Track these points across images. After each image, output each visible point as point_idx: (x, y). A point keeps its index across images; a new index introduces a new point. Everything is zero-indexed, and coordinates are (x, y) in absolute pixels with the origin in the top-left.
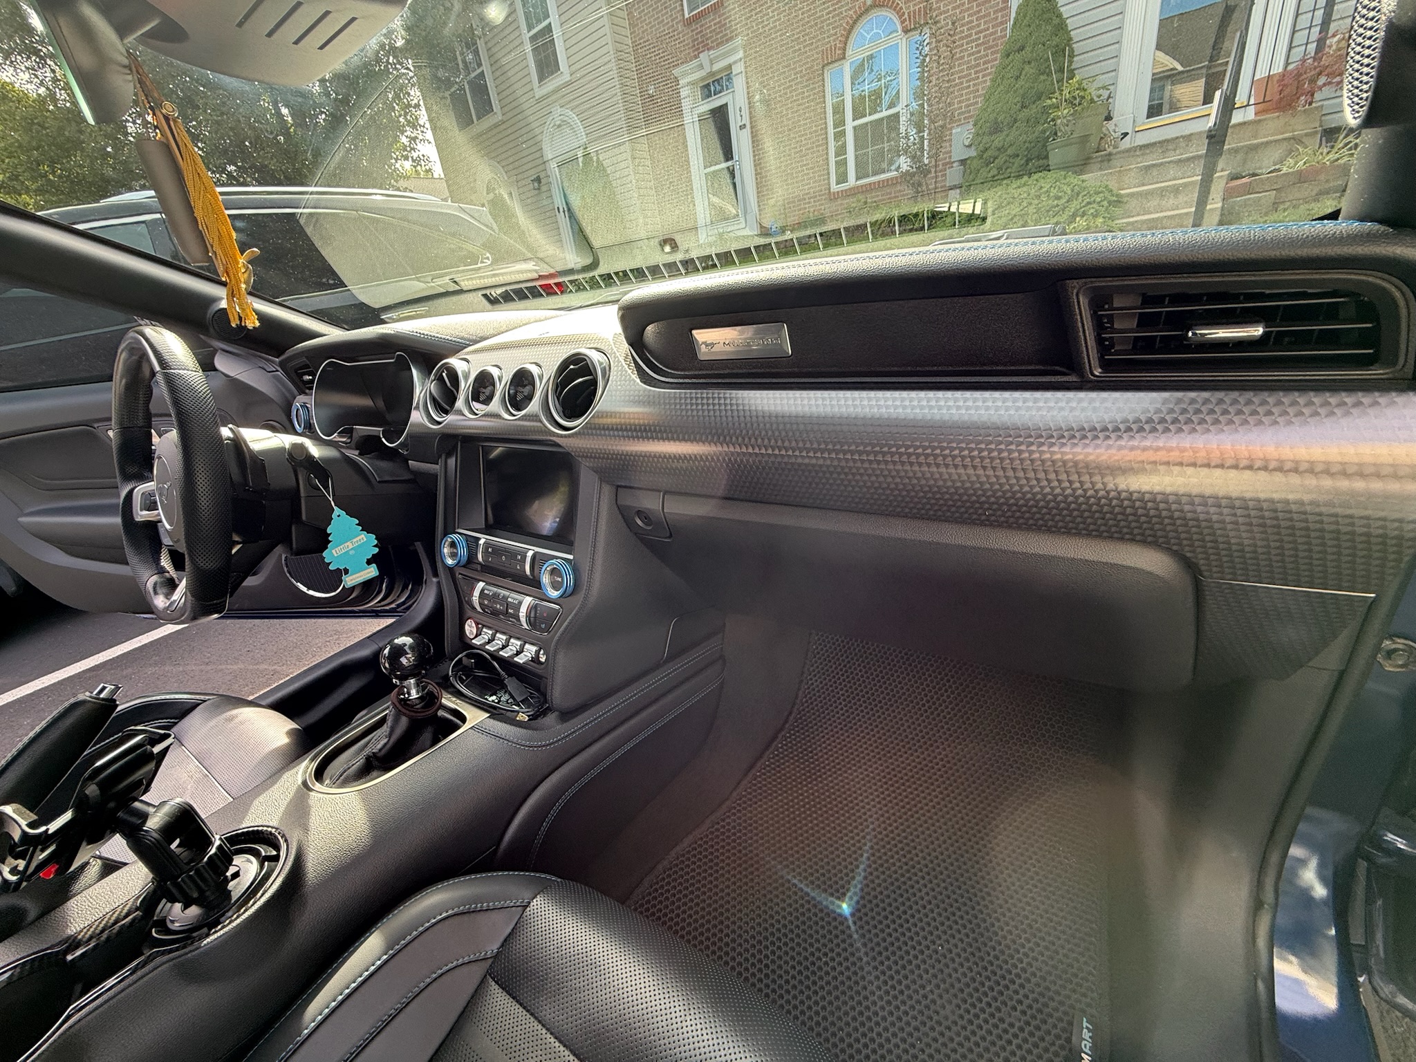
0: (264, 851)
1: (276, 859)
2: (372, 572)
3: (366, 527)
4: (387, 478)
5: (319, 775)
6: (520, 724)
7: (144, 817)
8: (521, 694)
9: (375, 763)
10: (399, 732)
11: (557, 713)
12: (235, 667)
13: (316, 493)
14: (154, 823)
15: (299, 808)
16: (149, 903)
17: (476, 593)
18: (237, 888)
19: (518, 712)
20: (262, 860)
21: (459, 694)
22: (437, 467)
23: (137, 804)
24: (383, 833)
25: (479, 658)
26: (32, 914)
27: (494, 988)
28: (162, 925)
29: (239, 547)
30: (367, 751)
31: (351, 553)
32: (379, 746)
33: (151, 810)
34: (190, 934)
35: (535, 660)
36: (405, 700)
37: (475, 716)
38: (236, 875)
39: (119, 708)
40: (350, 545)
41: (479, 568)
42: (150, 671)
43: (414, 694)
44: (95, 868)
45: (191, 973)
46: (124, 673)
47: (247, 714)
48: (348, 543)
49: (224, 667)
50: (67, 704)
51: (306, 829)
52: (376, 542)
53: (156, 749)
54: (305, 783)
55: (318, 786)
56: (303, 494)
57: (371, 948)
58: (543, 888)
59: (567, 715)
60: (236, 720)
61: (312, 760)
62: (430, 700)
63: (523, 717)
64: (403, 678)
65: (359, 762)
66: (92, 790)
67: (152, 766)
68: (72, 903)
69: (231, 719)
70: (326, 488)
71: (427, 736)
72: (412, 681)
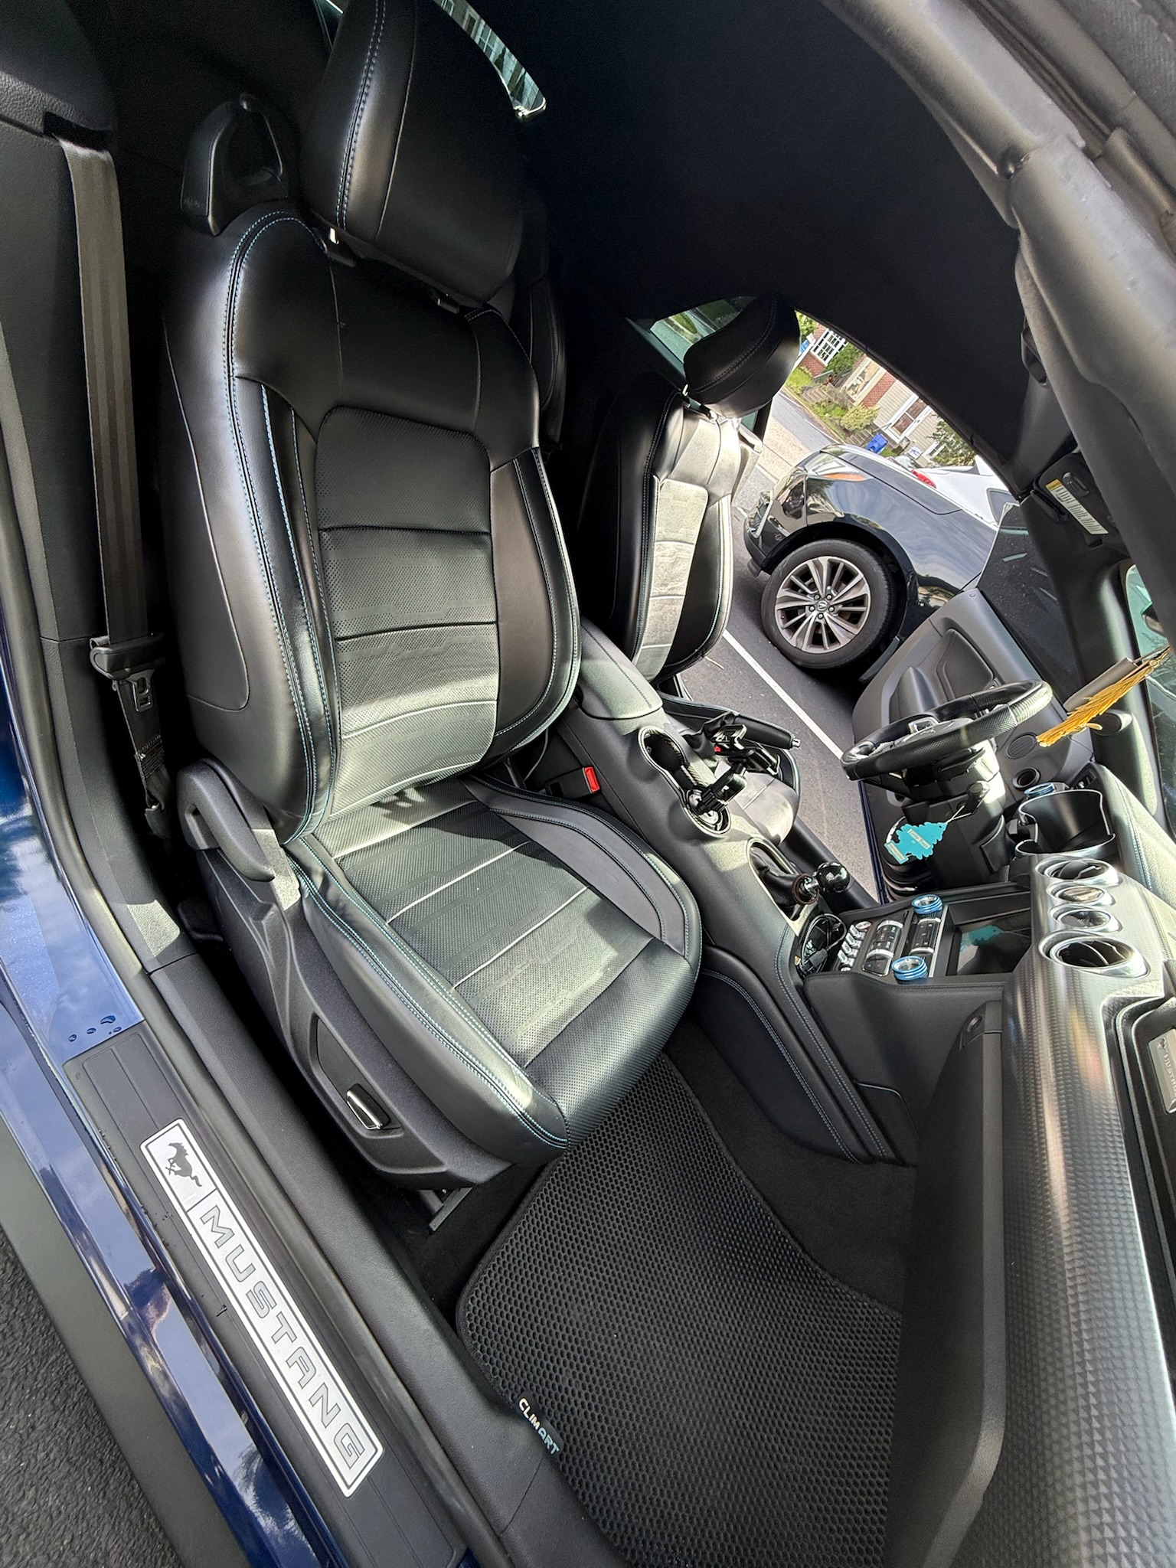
0: (719, 825)
1: (716, 829)
2: (902, 859)
3: (936, 848)
4: (986, 853)
5: (756, 845)
6: (792, 960)
7: (739, 773)
8: (815, 960)
9: (763, 872)
10: (783, 881)
11: (802, 983)
12: (823, 808)
13: (954, 809)
14: (736, 777)
15: (740, 837)
16: (699, 787)
17: (892, 923)
18: (704, 817)
19: (801, 957)
20: (716, 825)
21: (810, 919)
22: (1007, 881)
23: (744, 769)
24: (724, 877)
25: (841, 932)
26: (697, 750)
27: (648, 940)
28: (692, 793)
29: (900, 777)
30: (770, 866)
31: (913, 842)
32: (773, 872)
33: (742, 774)
34: (687, 803)
35: (842, 966)
36: (804, 882)
37: (796, 926)
38: (710, 815)
39: (786, 751)
40: (919, 839)
41: (915, 923)
42: (815, 762)
43: (808, 887)
44: (713, 764)
45: (674, 808)
46: (812, 750)
47: (789, 812)
48: (920, 838)
49: (822, 801)
50: (788, 732)
51: (729, 841)
52: (927, 856)
53: (769, 769)
54: (752, 838)
55: (750, 844)
56: (949, 801)
57: (674, 878)
58: (692, 969)
59: (802, 991)
60: (784, 808)
61: (764, 841)
62: (806, 897)
63: (797, 961)
64: (818, 877)
65: (764, 864)
66: (751, 752)
67: (761, 769)
68: (701, 761)
69: (785, 805)
70: (961, 813)
71: (782, 900)
72: (817, 884)
